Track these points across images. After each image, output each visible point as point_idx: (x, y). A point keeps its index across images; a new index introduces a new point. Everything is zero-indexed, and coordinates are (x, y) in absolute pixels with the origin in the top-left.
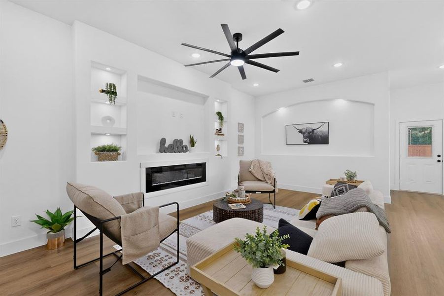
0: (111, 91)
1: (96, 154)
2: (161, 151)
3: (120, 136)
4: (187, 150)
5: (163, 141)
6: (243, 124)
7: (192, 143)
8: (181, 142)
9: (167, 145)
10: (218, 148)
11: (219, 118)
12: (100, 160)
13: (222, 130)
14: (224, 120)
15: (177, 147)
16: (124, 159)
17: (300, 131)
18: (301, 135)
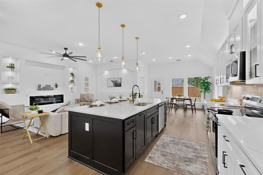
0: (12, 67)
1: (5, 91)
2: (38, 90)
3: (17, 84)
4: (53, 89)
5: (39, 86)
6: (88, 78)
7: (56, 86)
8: (50, 86)
9: (41, 87)
10: (72, 88)
11: (72, 76)
12: (6, 93)
13: (74, 81)
14: (75, 76)
15: (48, 88)
16: (19, 93)
17: (112, 81)
18: (112, 83)
